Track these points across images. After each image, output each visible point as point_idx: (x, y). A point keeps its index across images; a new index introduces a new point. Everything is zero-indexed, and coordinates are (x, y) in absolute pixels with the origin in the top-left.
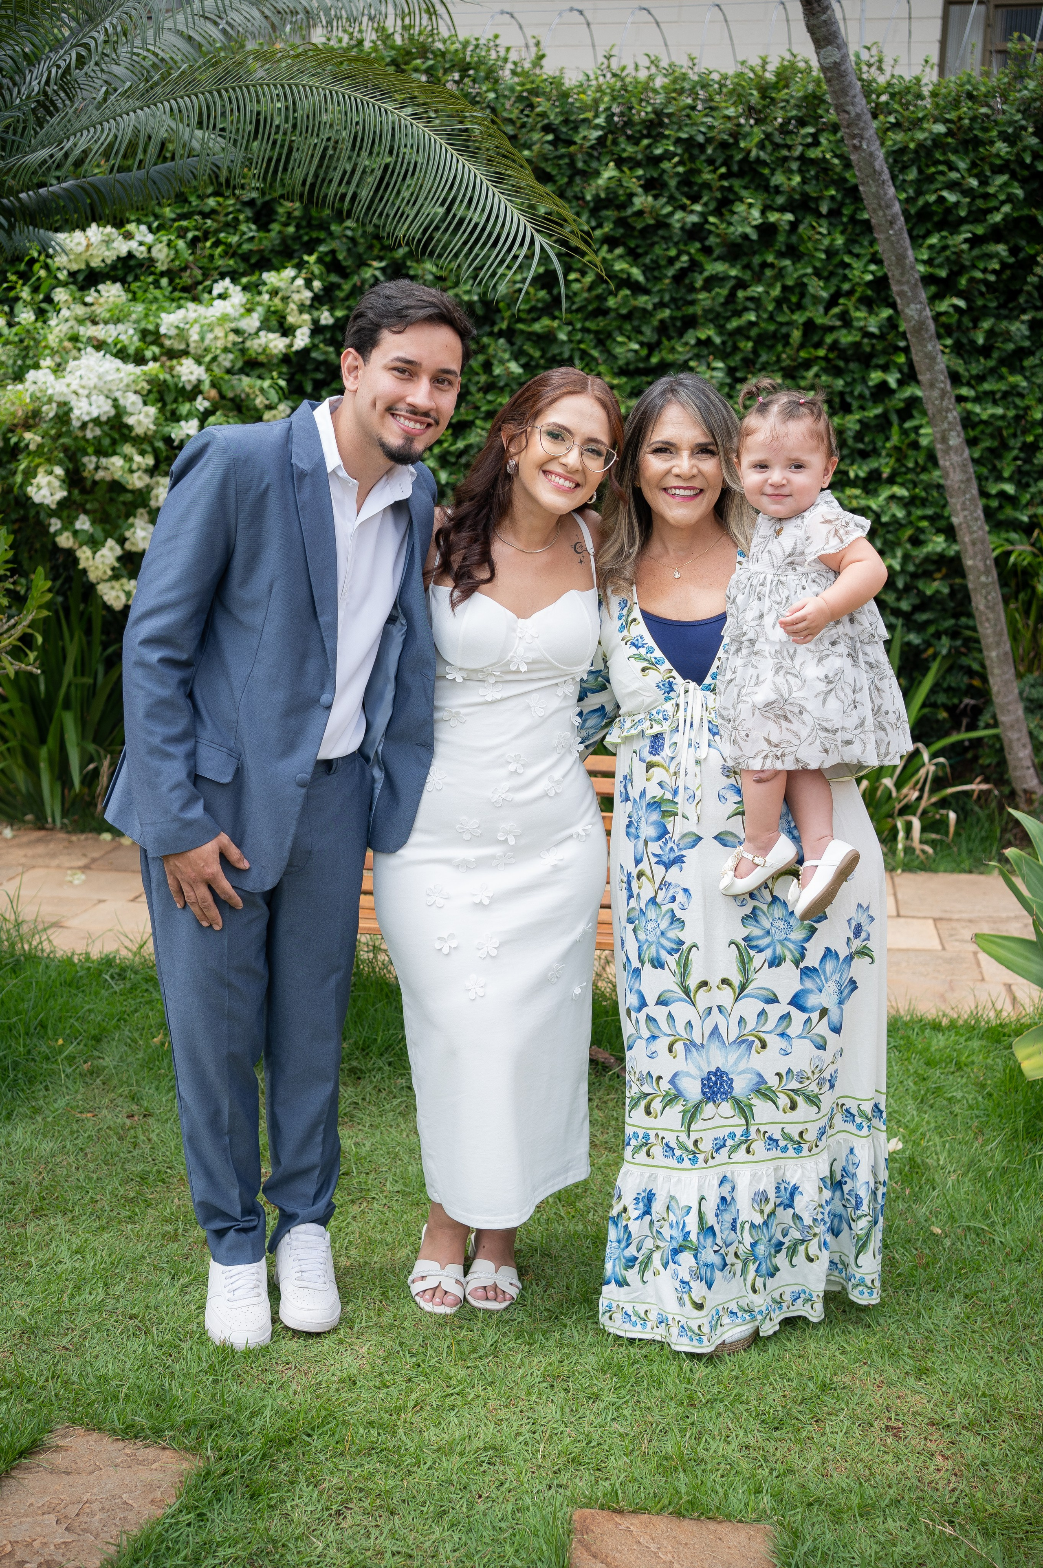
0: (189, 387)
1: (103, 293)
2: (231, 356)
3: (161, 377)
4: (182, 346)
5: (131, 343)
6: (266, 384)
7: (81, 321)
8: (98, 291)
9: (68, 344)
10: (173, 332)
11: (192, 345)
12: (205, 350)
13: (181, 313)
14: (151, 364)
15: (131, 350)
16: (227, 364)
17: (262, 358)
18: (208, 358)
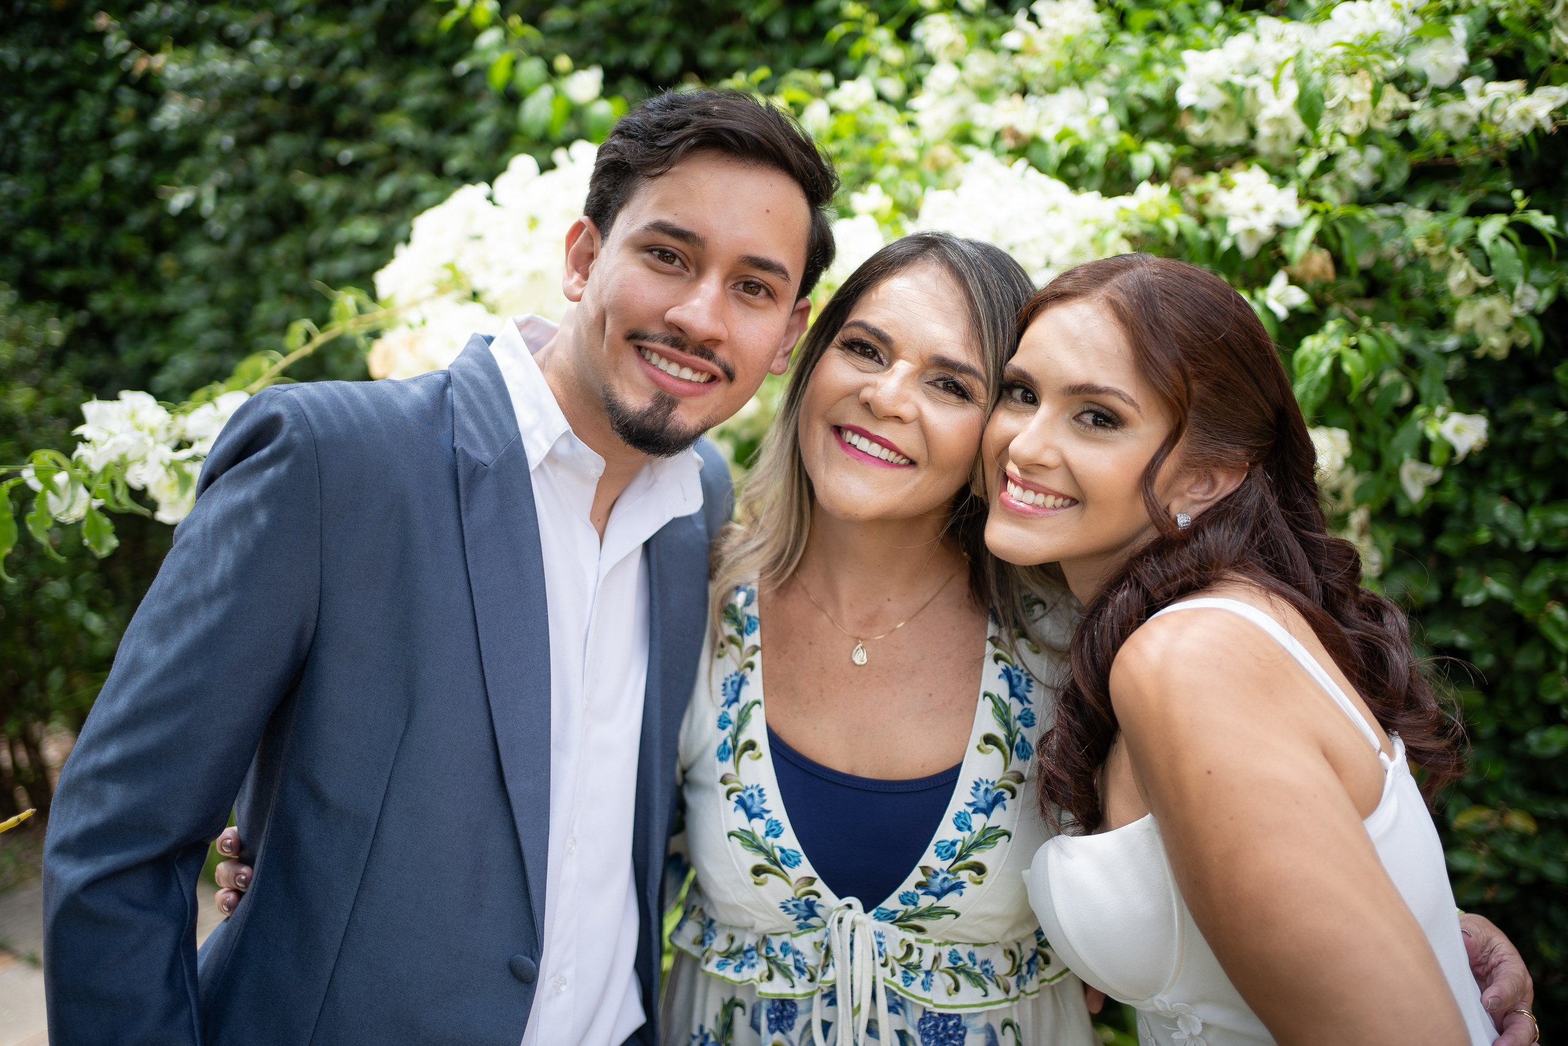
0: (1248, 249)
1: (1044, 19)
2: (1374, 154)
3: (1171, 227)
4: (1237, 137)
5: (1099, 137)
6: (1491, 228)
7: (985, 93)
8: (1033, 17)
9: (944, 152)
10: (1214, 99)
11: (1265, 131)
12: (1302, 142)
13: (1239, 46)
14: (1145, 189)
15: (1096, 156)
16: (1362, 177)
17: (1467, 155)
18: (1308, 165)
